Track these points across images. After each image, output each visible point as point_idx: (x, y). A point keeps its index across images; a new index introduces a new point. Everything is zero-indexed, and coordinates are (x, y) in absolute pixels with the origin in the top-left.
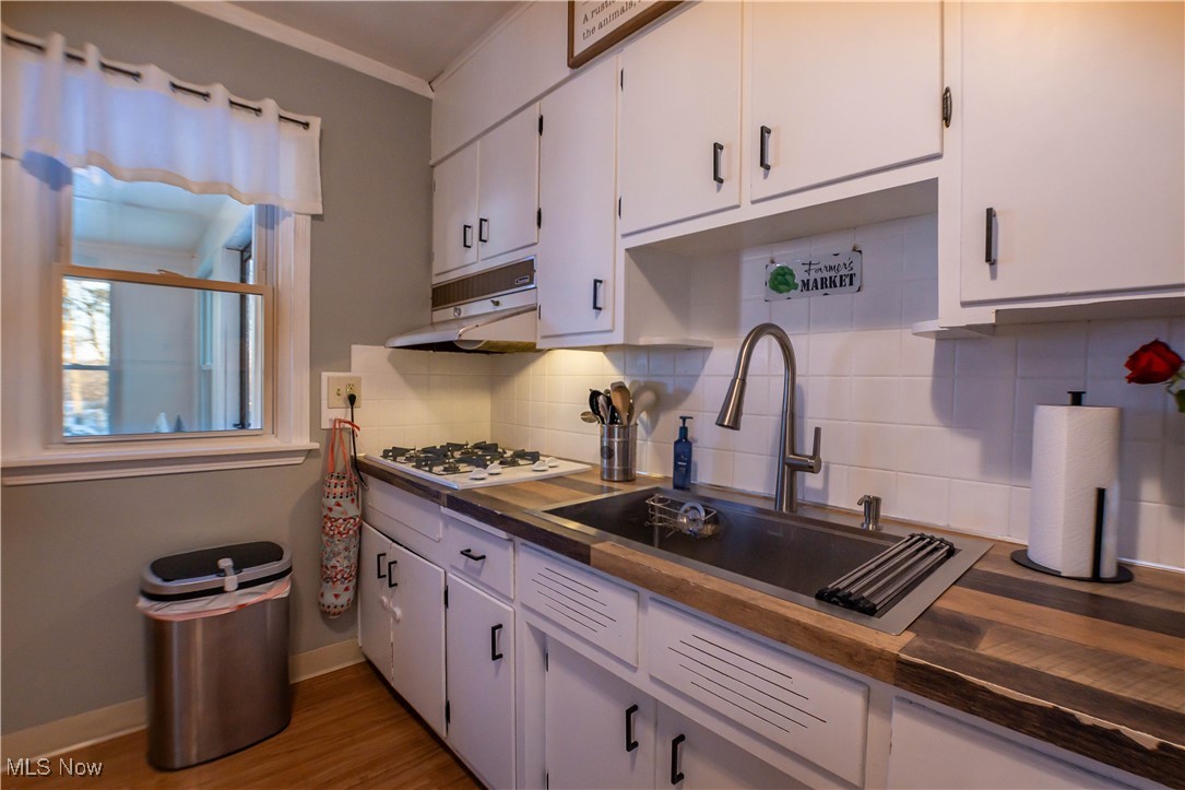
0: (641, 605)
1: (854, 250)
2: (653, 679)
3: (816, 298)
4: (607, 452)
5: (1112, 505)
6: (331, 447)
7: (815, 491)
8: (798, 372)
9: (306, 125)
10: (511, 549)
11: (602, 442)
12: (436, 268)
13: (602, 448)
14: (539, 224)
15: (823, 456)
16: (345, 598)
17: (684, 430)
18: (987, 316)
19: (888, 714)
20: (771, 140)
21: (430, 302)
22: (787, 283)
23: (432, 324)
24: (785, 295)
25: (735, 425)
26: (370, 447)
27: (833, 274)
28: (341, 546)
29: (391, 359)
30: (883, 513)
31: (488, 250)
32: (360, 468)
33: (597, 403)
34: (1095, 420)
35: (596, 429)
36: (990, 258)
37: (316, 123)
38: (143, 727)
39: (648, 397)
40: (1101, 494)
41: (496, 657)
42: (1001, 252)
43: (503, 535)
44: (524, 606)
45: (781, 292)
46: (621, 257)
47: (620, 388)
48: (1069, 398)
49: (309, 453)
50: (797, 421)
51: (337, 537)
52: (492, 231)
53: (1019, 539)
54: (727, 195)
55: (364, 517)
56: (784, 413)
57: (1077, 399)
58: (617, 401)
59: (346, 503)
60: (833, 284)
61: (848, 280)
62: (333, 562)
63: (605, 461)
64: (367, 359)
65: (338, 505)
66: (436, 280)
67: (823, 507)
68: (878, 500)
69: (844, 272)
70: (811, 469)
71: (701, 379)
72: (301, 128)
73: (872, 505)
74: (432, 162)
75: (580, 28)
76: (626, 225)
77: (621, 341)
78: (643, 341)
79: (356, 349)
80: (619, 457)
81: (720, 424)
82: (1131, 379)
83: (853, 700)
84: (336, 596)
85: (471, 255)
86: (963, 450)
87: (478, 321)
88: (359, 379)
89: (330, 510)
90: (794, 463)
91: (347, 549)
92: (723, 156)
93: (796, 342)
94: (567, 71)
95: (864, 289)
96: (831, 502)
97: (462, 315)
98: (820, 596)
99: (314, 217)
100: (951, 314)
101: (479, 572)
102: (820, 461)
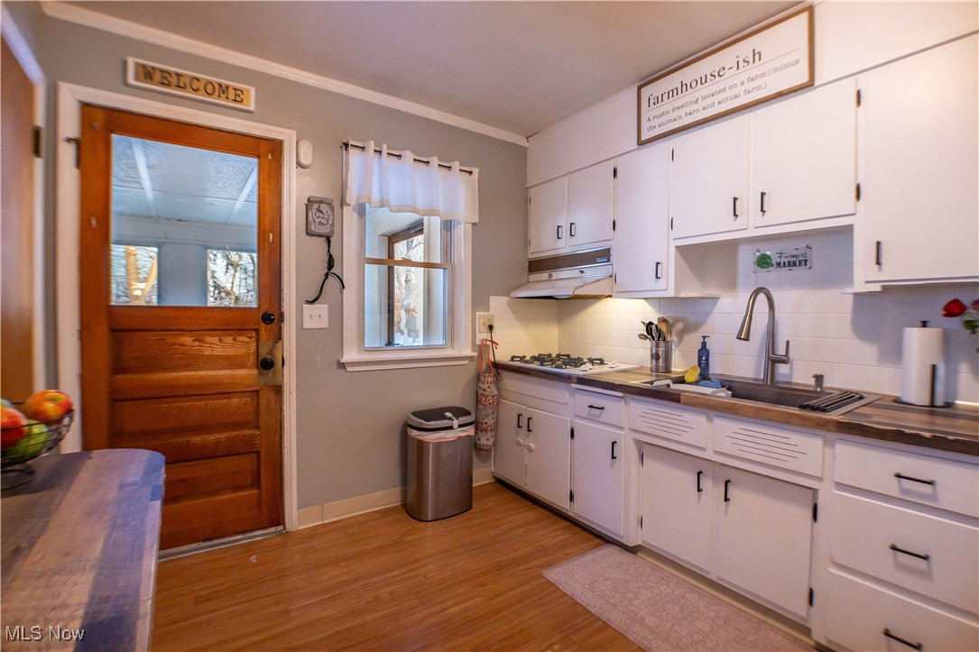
0: (710, 419)
1: (807, 247)
2: (716, 452)
3: (784, 272)
4: (656, 357)
5: (941, 372)
6: (480, 355)
7: (784, 375)
8: (776, 311)
9: (470, 173)
10: (623, 402)
11: (652, 350)
12: (532, 248)
13: (652, 355)
14: (614, 229)
15: (791, 355)
16: (490, 442)
17: (704, 344)
18: (877, 288)
19: (833, 446)
20: (766, 198)
21: (527, 269)
22: (767, 263)
23: (528, 282)
24: (767, 269)
25: (747, 339)
26: (502, 355)
27: (794, 259)
28: (491, 411)
29: (509, 304)
30: (825, 385)
31: (574, 241)
32: (498, 367)
33: (651, 329)
34: (932, 333)
35: (648, 343)
36: (878, 263)
37: (476, 171)
38: (399, 504)
39: (680, 325)
40: (934, 368)
41: (613, 458)
42: (884, 260)
43: (621, 394)
44: (631, 430)
45: (764, 268)
46: (673, 251)
47: (664, 320)
48: (920, 324)
49: (470, 358)
50: (775, 338)
51: (489, 406)
52: (578, 230)
53: (897, 394)
54: (740, 223)
55: (500, 396)
56: (768, 333)
57: (924, 324)
58: (663, 328)
59: (492, 386)
60: (795, 264)
61: (803, 263)
62: (486, 420)
63: (654, 361)
64: (498, 304)
65: (489, 387)
66: (530, 256)
67: (790, 383)
68: (822, 376)
69: (801, 258)
70: (784, 362)
71: (712, 316)
72: (467, 174)
73: (819, 379)
74: (528, 186)
75: (645, 125)
76: (676, 233)
77: (673, 295)
78: (683, 295)
79: (492, 298)
80: (661, 360)
81: (739, 338)
82: (945, 315)
83: (818, 442)
84: (488, 440)
85: (561, 243)
86: (869, 351)
87: (565, 282)
88: (493, 316)
89: (485, 390)
90: (773, 360)
91: (493, 413)
92: (737, 202)
93: (775, 295)
94: (635, 145)
95: (814, 268)
96: (794, 381)
97: (553, 278)
98: (800, 407)
99: (474, 224)
100: (860, 286)
101: (599, 416)
102: (789, 359)
